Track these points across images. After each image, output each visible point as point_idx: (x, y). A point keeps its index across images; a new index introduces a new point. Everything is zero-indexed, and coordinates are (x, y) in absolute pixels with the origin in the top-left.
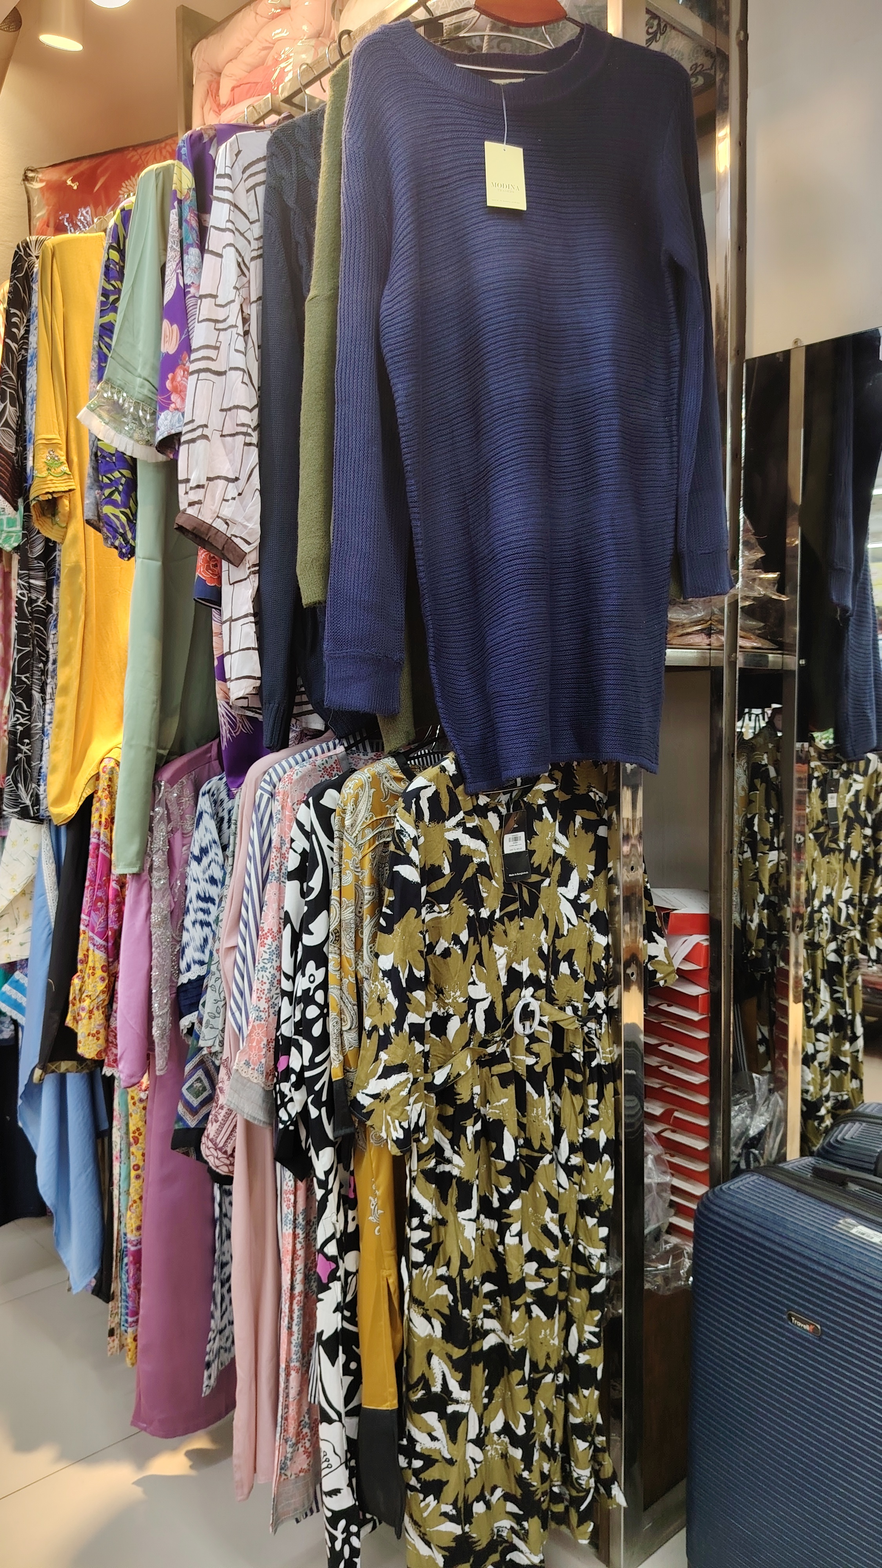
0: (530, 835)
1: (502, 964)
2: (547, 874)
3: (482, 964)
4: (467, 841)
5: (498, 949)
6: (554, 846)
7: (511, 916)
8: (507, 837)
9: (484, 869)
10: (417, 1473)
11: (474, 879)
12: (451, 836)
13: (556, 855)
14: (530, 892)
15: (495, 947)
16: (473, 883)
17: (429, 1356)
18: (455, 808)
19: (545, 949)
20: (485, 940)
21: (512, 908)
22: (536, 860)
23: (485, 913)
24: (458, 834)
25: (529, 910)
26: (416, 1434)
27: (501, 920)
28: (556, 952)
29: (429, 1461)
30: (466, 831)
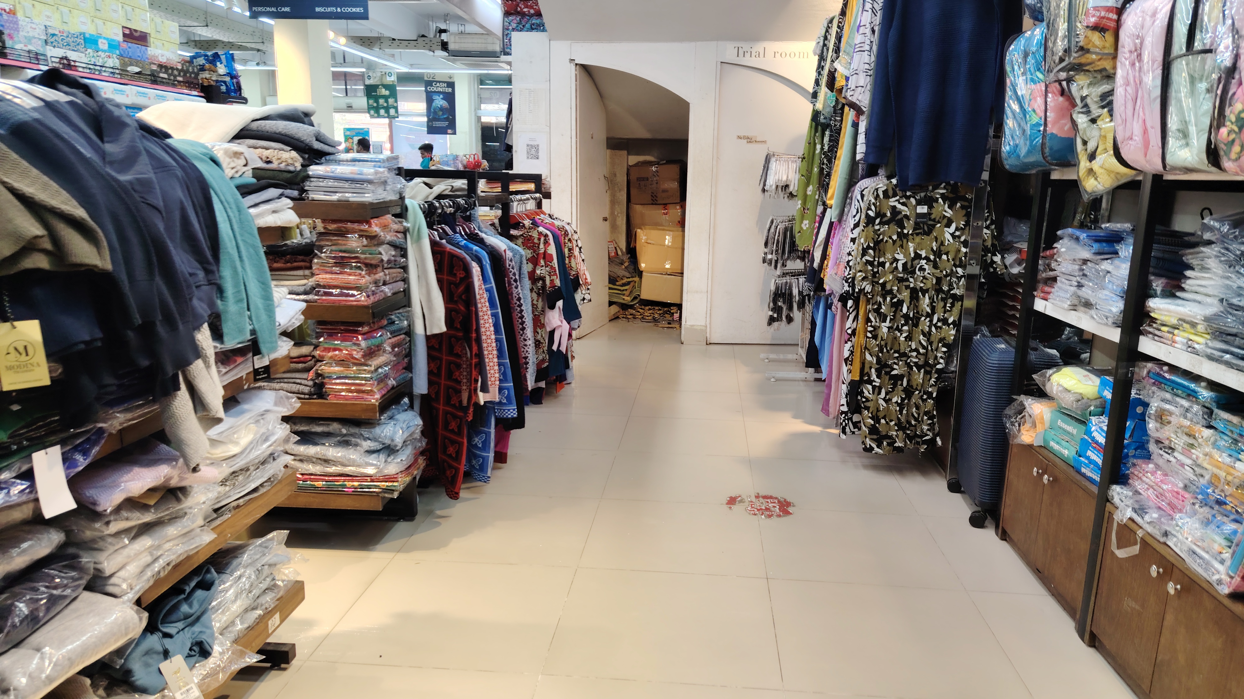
0: (931, 207)
1: (912, 250)
2: (939, 222)
3: (902, 248)
4: (899, 206)
5: (910, 244)
6: (944, 213)
7: (917, 234)
8: (918, 207)
9: (906, 216)
10: (863, 402)
11: (902, 220)
12: (892, 204)
13: (945, 217)
14: (928, 227)
15: (909, 243)
16: (901, 221)
17: (871, 368)
18: (895, 195)
19: (935, 248)
20: (905, 241)
21: (918, 231)
22: (933, 217)
23: (905, 231)
24: (896, 204)
25: (928, 233)
26: (864, 390)
27: (912, 234)
28: (940, 251)
29: (867, 400)
30: (899, 203)
